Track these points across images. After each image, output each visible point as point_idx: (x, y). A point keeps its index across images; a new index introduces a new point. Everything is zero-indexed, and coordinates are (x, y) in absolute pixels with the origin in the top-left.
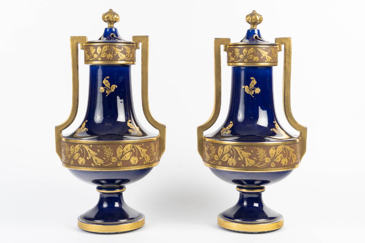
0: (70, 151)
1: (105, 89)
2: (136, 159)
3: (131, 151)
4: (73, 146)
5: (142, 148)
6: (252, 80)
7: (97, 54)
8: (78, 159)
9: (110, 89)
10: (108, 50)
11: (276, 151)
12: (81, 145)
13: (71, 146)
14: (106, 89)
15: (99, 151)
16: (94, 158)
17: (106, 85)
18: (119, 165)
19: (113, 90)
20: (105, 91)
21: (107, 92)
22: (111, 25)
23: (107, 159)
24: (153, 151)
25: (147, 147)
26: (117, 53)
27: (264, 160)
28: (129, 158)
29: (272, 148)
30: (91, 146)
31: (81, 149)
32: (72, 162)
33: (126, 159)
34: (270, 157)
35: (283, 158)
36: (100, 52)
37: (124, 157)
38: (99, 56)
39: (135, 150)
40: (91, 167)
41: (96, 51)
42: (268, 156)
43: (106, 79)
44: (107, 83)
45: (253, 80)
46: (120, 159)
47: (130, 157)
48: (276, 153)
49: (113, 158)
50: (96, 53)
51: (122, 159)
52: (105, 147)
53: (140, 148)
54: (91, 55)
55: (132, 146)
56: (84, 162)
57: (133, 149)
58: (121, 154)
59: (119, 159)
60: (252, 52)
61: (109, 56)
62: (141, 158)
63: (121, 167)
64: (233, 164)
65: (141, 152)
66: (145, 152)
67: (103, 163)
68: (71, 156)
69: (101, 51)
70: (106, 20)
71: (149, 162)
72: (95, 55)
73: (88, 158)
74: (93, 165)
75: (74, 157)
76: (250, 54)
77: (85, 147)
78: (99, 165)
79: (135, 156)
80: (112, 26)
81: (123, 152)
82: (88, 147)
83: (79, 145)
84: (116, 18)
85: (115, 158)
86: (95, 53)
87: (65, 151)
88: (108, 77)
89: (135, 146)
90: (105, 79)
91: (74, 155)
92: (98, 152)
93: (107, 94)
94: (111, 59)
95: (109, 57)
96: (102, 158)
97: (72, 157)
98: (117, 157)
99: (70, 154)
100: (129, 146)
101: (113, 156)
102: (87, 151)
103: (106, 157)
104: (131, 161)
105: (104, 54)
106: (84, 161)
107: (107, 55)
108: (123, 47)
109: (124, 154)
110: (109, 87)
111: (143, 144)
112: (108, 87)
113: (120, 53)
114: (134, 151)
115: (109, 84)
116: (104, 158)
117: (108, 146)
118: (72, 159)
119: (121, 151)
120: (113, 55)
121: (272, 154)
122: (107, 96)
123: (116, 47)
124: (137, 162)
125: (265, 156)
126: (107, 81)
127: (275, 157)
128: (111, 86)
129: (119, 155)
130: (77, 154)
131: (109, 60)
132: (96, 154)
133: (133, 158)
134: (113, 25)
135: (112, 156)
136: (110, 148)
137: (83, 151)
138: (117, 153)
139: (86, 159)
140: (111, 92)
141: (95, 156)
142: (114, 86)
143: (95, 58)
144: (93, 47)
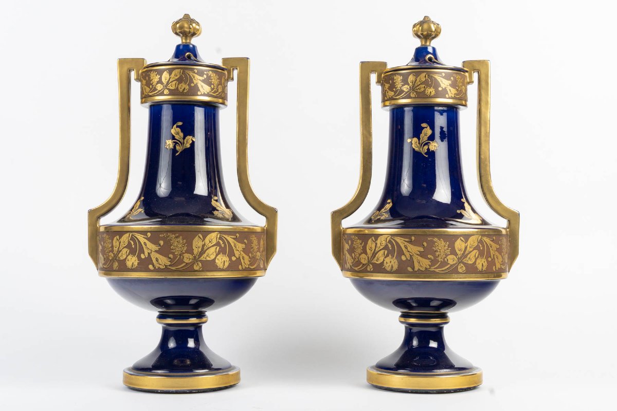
0: (112, 247)
1: (174, 142)
2: (226, 258)
3: (218, 244)
4: (118, 237)
5: (236, 242)
6: (424, 128)
7: (162, 83)
8: (126, 258)
9: (182, 144)
10: (181, 77)
11: (466, 244)
12: (131, 234)
13: (115, 238)
14: (176, 143)
15: (162, 243)
16: (154, 256)
17: (177, 137)
18: (196, 268)
19: (188, 146)
20: (175, 147)
21: (178, 148)
22: (186, 39)
23: (175, 256)
24: (256, 250)
25: (245, 241)
26: (195, 82)
27: (446, 259)
28: (213, 257)
29: (459, 239)
30: (149, 234)
31: (131, 241)
32: (116, 265)
33: (208, 259)
34: (456, 254)
35: (478, 257)
36: (167, 81)
37: (205, 255)
38: (166, 87)
39: (224, 243)
40: (148, 270)
41: (160, 78)
42: (453, 252)
43: (177, 127)
44: (178, 133)
45: (426, 128)
46: (199, 258)
47: (215, 254)
48: (466, 248)
49: (186, 255)
50: (160, 82)
51: (202, 258)
52: (173, 235)
53: (234, 241)
54: (152, 87)
55: (218, 236)
56: (136, 264)
57: (221, 242)
58: (200, 250)
59: (197, 257)
60: (424, 80)
61: (183, 86)
62: (234, 259)
63: (200, 271)
64: (392, 267)
65: (234, 248)
66: (240, 249)
67: (169, 263)
68: (114, 254)
69: (168, 79)
70: (178, 31)
71: (248, 266)
72: (159, 85)
73: (143, 256)
74: (151, 267)
75: (120, 255)
76: (420, 83)
77: (138, 237)
78: (161, 267)
79: (224, 253)
80: (188, 41)
81: (203, 246)
82: (142, 236)
83: (127, 235)
84: (195, 29)
85: (190, 255)
86: (158, 83)
87: (103, 247)
88: (180, 123)
89: (224, 236)
90: (175, 126)
91: (119, 252)
92: (160, 245)
93: (178, 152)
94: (185, 91)
95: (183, 89)
96: (166, 255)
97: (116, 256)
98: (192, 253)
99: (112, 251)
100: (213, 235)
101: (187, 252)
102: (143, 244)
103: (173, 253)
104: (217, 261)
105: (174, 83)
106: (137, 261)
107: (178, 85)
108: (205, 73)
109: (205, 248)
110: (182, 140)
111: (238, 235)
112: (180, 140)
113: (200, 82)
114: (223, 246)
115: (182, 135)
116: (171, 256)
117: (177, 235)
118: (116, 259)
119: (200, 244)
120: (189, 85)
121: (460, 250)
122: (177, 154)
123: (194, 73)
124: (227, 264)
125: (448, 252)
126: (179, 130)
127: (464, 255)
128: (184, 138)
129: (196, 251)
130: (125, 250)
131: (182, 94)
132: (157, 248)
133: (220, 257)
134: (190, 40)
135: (184, 251)
136: (181, 237)
137: (135, 244)
138: (194, 248)
139: (139, 257)
140: (184, 148)
141: (156, 251)
142: (189, 138)
143: (159, 90)
144: (156, 73)
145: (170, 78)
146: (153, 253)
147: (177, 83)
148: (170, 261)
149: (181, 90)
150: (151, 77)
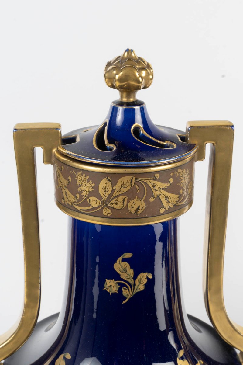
1: (119, 284)
7: (100, 197)
9: (133, 286)
10: (133, 188)
14: (121, 285)
17: (123, 276)
19: (142, 288)
20: (120, 290)
21: (125, 292)
22: (128, 96)
26: (156, 193)
36: (107, 194)
38: (105, 204)
41: (96, 188)
43: (124, 260)
44: (125, 271)
50: (95, 193)
54: (81, 197)
61: (137, 204)
69: (110, 192)
70: (118, 84)
72: (93, 198)
80: (132, 99)
86: (91, 194)
88: (128, 255)
90: (120, 259)
93: (125, 298)
94: (139, 212)
95: (136, 208)
105: (120, 199)
107: (128, 202)
108: (172, 174)
110: (131, 281)
112: (129, 280)
113: (164, 192)
115: (131, 272)
120: (146, 201)
122: (124, 302)
123: (155, 179)
126: (126, 265)
128: (135, 278)
131: (136, 216)
134: (134, 97)
140: (135, 291)
142: (144, 277)
143: (94, 207)
144: (88, 177)
145: (113, 191)
147: (126, 199)
149: (133, 211)
150: (78, 182)
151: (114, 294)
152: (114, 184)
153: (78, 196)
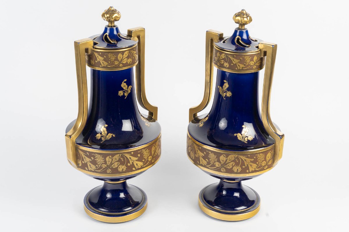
1: (123, 92)
6: (225, 83)
7: (118, 60)
9: (127, 91)
10: (129, 55)
14: (124, 92)
15: (139, 155)
17: (124, 88)
19: (130, 91)
20: (124, 94)
38: (120, 63)
41: (117, 57)
43: (124, 82)
44: (125, 86)
45: (226, 83)
54: (111, 62)
67: (143, 164)
69: (122, 58)
73: (129, 165)
74: (134, 169)
78: (139, 167)
82: (128, 155)
86: (115, 60)
88: (126, 80)
90: (123, 82)
92: (138, 157)
94: (131, 63)
96: (141, 161)
102: (129, 158)
103: (144, 159)
105: (125, 60)
106: (125, 168)
107: (127, 60)
110: (127, 90)
115: (127, 86)
117: (146, 149)
122: (125, 98)
126: (125, 84)
128: (128, 88)
129: (153, 153)
130: (116, 163)
132: (137, 159)
135: (149, 156)
139: (127, 166)
140: (128, 93)
141: (136, 160)
143: (116, 65)
144: (113, 54)
145: (123, 57)
146: (135, 162)
148: (143, 163)
149: (129, 63)
150: (109, 57)
151: (122, 96)
152: (123, 55)
153: (109, 62)
